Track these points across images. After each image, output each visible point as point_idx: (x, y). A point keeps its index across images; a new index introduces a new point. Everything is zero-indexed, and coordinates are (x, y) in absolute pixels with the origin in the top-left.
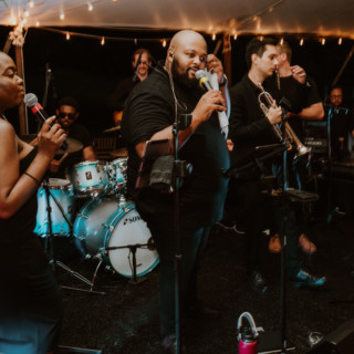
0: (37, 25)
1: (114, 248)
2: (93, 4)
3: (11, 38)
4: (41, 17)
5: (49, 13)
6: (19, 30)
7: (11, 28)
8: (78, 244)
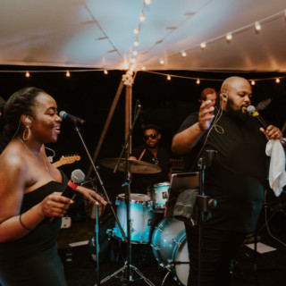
0: (144, 69)
1: (180, 263)
2: (186, 51)
3: (123, 79)
4: (146, 63)
5: (153, 59)
6: (130, 73)
7: (124, 72)
8: (155, 253)
